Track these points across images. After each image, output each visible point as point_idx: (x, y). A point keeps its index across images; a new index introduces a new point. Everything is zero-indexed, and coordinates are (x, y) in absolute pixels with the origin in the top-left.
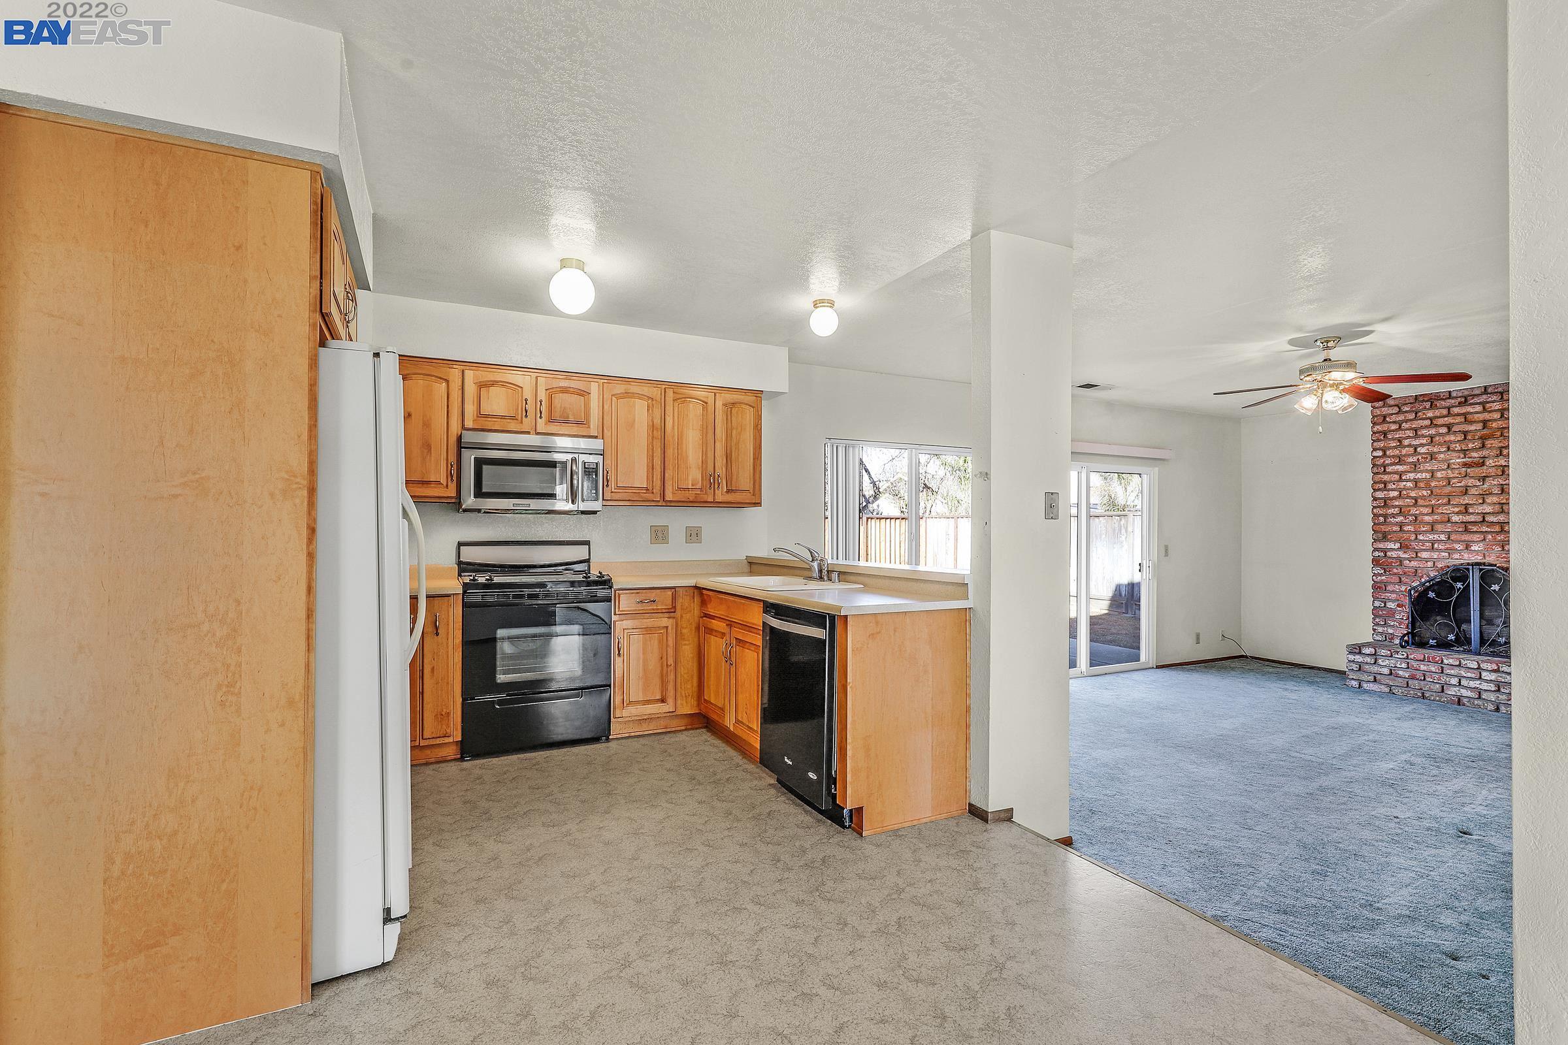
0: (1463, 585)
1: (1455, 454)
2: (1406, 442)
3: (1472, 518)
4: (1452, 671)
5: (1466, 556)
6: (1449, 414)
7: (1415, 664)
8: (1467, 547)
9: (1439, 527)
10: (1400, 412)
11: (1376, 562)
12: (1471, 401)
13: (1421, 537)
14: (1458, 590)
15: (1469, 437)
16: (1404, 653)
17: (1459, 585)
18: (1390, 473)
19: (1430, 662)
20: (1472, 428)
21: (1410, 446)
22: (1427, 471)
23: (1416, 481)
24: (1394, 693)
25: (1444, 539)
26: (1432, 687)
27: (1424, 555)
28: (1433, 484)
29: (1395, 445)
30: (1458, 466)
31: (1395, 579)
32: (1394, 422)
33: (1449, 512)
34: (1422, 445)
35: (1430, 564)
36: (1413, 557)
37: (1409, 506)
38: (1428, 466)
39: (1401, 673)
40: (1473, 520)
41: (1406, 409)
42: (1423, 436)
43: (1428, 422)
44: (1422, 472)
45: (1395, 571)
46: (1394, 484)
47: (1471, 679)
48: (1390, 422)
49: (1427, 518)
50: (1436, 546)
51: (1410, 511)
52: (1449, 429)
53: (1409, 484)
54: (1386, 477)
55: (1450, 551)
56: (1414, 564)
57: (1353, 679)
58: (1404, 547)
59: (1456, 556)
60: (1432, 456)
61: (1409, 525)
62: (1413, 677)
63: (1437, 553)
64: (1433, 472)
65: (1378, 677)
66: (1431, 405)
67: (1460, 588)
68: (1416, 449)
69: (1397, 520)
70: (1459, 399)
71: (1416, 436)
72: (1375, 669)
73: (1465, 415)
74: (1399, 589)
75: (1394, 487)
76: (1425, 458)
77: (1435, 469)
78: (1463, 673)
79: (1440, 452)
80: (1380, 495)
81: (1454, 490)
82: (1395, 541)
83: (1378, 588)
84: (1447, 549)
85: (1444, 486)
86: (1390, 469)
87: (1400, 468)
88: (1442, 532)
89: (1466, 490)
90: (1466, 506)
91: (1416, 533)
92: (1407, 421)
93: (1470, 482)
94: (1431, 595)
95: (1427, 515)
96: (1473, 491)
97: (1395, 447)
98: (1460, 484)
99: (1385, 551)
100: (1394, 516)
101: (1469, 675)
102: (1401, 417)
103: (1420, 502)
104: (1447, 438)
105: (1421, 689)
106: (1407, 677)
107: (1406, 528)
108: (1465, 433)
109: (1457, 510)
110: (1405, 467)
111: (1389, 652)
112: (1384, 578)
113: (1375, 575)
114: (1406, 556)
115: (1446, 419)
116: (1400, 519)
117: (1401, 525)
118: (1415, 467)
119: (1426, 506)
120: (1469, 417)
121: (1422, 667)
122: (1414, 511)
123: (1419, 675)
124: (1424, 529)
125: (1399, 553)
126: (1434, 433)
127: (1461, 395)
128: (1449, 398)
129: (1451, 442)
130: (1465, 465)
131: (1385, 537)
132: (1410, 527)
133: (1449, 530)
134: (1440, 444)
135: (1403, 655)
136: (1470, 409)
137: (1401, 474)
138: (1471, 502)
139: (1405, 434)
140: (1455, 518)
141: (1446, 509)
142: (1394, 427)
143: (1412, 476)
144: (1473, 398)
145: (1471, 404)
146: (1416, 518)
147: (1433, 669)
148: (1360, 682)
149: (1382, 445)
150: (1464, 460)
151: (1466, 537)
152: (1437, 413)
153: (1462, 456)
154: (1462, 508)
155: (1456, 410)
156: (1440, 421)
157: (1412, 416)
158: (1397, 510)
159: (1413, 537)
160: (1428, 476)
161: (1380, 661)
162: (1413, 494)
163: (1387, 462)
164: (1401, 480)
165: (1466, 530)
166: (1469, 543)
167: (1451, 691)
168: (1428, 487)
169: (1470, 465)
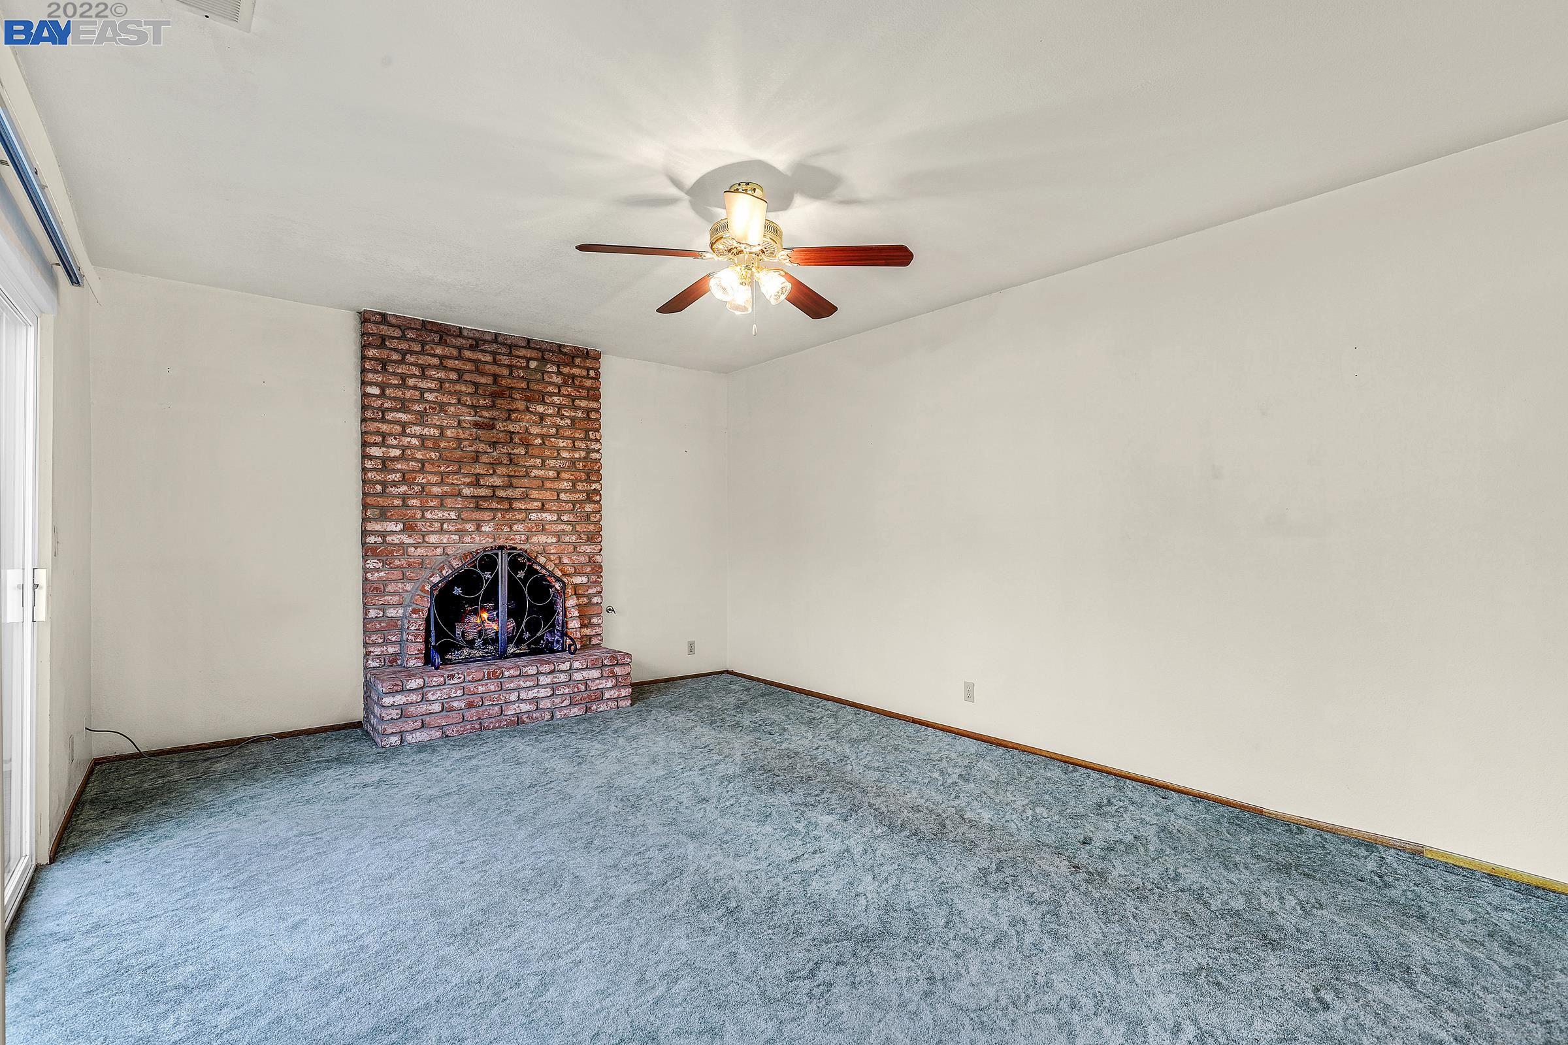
0: (491, 575)
1: (466, 410)
2: (411, 382)
3: (483, 492)
4: (512, 685)
5: (477, 538)
6: (459, 357)
7: (471, 687)
8: (479, 527)
9: (449, 502)
10: (403, 338)
11: (368, 551)
12: (482, 348)
13: (428, 515)
14: (486, 581)
15: (480, 391)
16: (460, 675)
17: (488, 575)
18: (390, 422)
19: (490, 679)
20: (483, 380)
21: (415, 388)
22: (435, 426)
23: (423, 438)
24: (447, 736)
25: (455, 518)
26: (491, 712)
27: (433, 539)
28: (442, 445)
29: (396, 382)
30: (469, 426)
31: (397, 574)
32: (396, 350)
33: (460, 482)
34: (430, 390)
35: (439, 551)
36: (419, 543)
37: (414, 471)
38: (436, 420)
39: (455, 704)
40: (484, 494)
41: (411, 335)
42: (432, 378)
43: (436, 361)
44: (429, 426)
45: (397, 562)
46: (395, 439)
47: (530, 688)
48: (391, 349)
49: (436, 490)
50: (445, 526)
51: (415, 478)
52: (460, 377)
53: (415, 441)
54: (385, 428)
55: (461, 532)
56: (421, 551)
57: (392, 733)
58: (409, 529)
59: (467, 539)
60: (442, 407)
61: (414, 498)
62: (470, 705)
63: (447, 536)
64: (442, 429)
65: (427, 719)
66: (440, 339)
67: (488, 579)
68: (422, 394)
69: (399, 490)
70: (470, 341)
71: (423, 377)
72: (424, 708)
73: (476, 362)
74: (403, 589)
75: (395, 442)
76: (433, 408)
77: (445, 424)
78: (522, 683)
79: (450, 404)
80: (375, 451)
81: (465, 455)
82: (397, 521)
83: (371, 590)
84: (458, 530)
85: (454, 449)
86: (390, 416)
87: (404, 417)
88: (453, 509)
89: (478, 456)
90: (478, 476)
91: (423, 509)
92: (412, 353)
93: (482, 447)
94: (457, 591)
95: (434, 485)
96: (484, 459)
97: (396, 386)
98: (470, 449)
99: (383, 535)
100: (395, 484)
101: (528, 684)
102: (404, 346)
103: (428, 467)
104: (458, 387)
105: (479, 719)
106: (463, 707)
107: (411, 502)
108: (477, 385)
109: (467, 480)
110: (409, 416)
111: (442, 679)
112: (382, 574)
113: (365, 571)
114: (410, 541)
115: (457, 362)
116: (403, 489)
117: (404, 497)
118: (421, 419)
119: (434, 473)
120: (481, 366)
121: (481, 689)
122: (420, 479)
123: (477, 700)
124: (432, 504)
125: (402, 537)
126: (443, 377)
127: (472, 335)
128: (459, 336)
129: (461, 392)
130: (477, 425)
131: (384, 515)
132: (415, 501)
133: (460, 506)
134: (450, 393)
135: (459, 678)
136: (480, 357)
137: (404, 425)
138: (482, 472)
139: (409, 370)
140: (466, 491)
141: (457, 479)
142: (395, 357)
143: (417, 430)
144: (484, 344)
145: (482, 351)
146: (423, 488)
147: (492, 688)
148: (401, 733)
149: (380, 379)
150: (474, 418)
151: (477, 515)
152: (447, 351)
153: (473, 413)
154: (473, 479)
155: (467, 354)
156: (451, 363)
157: (417, 348)
158: (397, 477)
159: (419, 516)
160: (437, 433)
161: (429, 694)
162: (419, 456)
163: (386, 405)
164: (403, 433)
165: (478, 507)
166: (479, 522)
167: (511, 711)
168: (436, 448)
169: (481, 426)
